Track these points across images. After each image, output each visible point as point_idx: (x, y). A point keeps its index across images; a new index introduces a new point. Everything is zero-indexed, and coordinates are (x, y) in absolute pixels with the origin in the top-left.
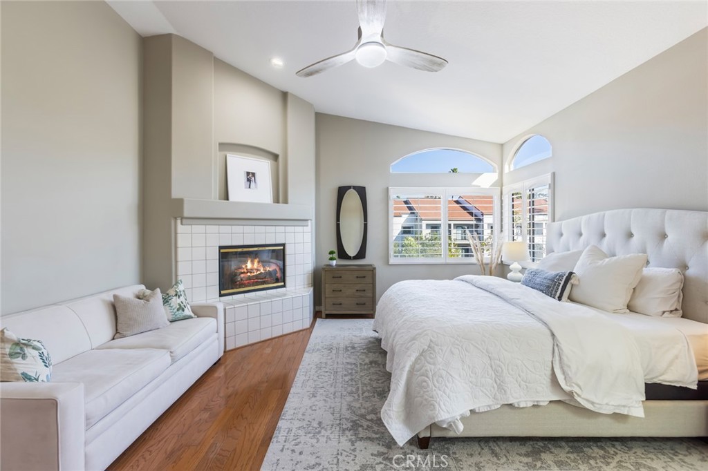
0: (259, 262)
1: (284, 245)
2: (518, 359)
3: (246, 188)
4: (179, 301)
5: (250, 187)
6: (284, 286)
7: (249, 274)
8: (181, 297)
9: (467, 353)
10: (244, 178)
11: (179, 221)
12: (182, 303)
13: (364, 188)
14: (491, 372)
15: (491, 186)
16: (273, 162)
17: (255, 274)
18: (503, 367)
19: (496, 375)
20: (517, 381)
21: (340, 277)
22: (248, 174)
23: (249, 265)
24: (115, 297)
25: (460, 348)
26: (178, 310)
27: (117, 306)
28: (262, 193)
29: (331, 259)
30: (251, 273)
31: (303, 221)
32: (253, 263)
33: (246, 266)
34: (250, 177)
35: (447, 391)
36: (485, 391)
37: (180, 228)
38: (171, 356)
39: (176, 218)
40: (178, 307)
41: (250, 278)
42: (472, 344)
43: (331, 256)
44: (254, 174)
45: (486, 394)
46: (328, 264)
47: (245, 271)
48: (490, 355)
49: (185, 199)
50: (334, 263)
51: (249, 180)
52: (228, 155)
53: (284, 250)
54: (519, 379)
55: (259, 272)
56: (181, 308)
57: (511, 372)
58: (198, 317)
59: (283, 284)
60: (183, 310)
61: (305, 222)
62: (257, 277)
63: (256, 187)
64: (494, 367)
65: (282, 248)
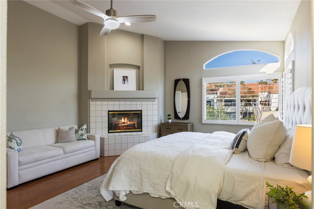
0: (127, 119)
1: (141, 111)
2: (152, 171)
3: (122, 84)
4: (81, 132)
5: (124, 83)
6: (141, 131)
7: (123, 124)
8: (83, 131)
9: (131, 164)
10: (121, 79)
11: (91, 100)
12: (83, 133)
13: (188, 79)
14: (138, 175)
15: (275, 72)
16: (137, 70)
17: (126, 125)
18: (144, 173)
19: (140, 177)
20: (149, 182)
21: (170, 129)
22: (124, 77)
23: (123, 120)
24: (59, 128)
25: (130, 161)
26: (81, 136)
27: (59, 131)
28: (131, 86)
29: (169, 119)
30: (124, 124)
31: (153, 99)
32: (124, 120)
33: (122, 121)
34: (125, 78)
35: (116, 179)
36: (135, 183)
37: (91, 103)
38: (64, 151)
39: (89, 99)
40: (81, 134)
41: (123, 126)
42: (135, 160)
43: (169, 117)
44: (127, 77)
45: (135, 185)
46: (167, 121)
47: (121, 123)
48: (140, 167)
49: (92, 90)
50: (170, 121)
51: (124, 80)
52: (114, 69)
53: (141, 113)
54: (150, 181)
55: (127, 124)
56: (82, 135)
57: (147, 177)
58: (89, 140)
59: (140, 130)
60: (83, 136)
61: (154, 99)
62: (126, 126)
63: (128, 83)
64: (140, 173)
65: (140, 112)
